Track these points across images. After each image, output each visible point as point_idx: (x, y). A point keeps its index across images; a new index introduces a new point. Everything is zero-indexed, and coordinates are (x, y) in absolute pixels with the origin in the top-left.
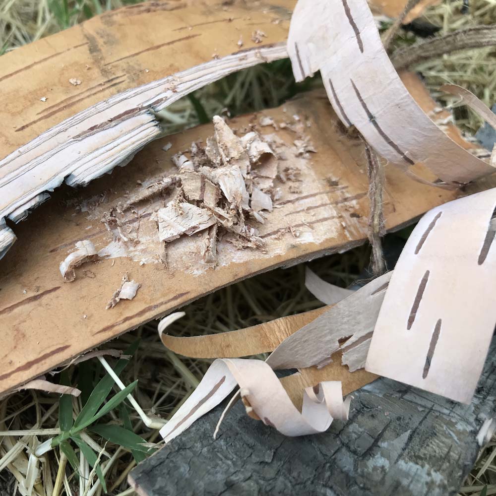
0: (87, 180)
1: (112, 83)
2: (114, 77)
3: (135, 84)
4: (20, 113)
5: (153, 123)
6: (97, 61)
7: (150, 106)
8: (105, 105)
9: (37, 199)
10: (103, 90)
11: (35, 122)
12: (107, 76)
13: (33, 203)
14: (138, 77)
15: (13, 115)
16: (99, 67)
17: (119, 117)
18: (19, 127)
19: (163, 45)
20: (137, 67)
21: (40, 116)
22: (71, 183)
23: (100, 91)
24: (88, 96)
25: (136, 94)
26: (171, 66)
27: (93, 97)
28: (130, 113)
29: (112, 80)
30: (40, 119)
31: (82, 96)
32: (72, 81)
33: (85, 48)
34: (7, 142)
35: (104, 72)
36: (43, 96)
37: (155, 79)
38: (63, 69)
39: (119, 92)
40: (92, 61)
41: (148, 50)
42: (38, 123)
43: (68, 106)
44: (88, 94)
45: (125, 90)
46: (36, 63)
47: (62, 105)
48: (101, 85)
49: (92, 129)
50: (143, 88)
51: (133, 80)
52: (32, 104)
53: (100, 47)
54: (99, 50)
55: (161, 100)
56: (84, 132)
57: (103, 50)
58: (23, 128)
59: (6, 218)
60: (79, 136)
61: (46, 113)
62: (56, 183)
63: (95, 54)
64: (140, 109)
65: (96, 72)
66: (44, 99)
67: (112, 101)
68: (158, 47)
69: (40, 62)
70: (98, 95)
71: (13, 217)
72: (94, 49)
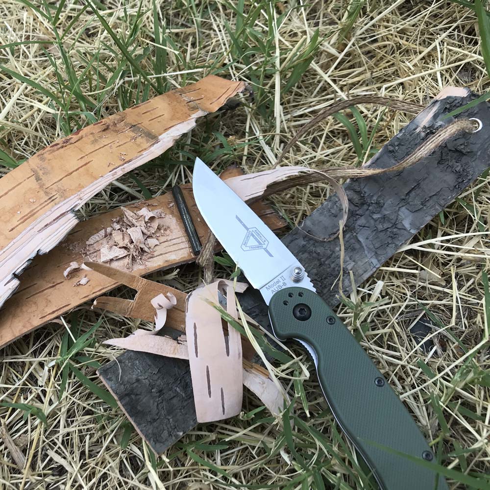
0: (48, 251)
1: (51, 199)
2: (51, 195)
3: (63, 199)
4: (9, 221)
5: (75, 218)
6: (41, 186)
7: (72, 209)
8: (49, 212)
9: (26, 263)
10: (48, 204)
11: (17, 226)
12: (48, 196)
13: (25, 266)
14: (64, 194)
15: (6, 222)
16: (43, 190)
17: (58, 218)
18: (10, 229)
19: (73, 172)
20: (62, 188)
21: (19, 222)
22: (41, 253)
23: (46, 205)
24: (41, 209)
25: (64, 204)
26: (80, 184)
27: (43, 209)
28: (63, 215)
29: (51, 198)
30: (20, 224)
31: (38, 209)
32: (31, 200)
33: (33, 178)
34: (6, 238)
35: (46, 193)
36: (18, 211)
37: (72, 195)
38: (25, 193)
39: (56, 204)
40: (39, 186)
41: (66, 176)
42: (19, 226)
43: (32, 214)
44: (41, 207)
45: (59, 203)
46: (10, 190)
47: (29, 215)
48: (46, 201)
49: (46, 226)
50: (67, 200)
51: (62, 197)
52: (14, 216)
53: (41, 177)
54: (41, 179)
55: (77, 205)
56: (42, 228)
57: (43, 179)
58: (12, 230)
59: (14, 274)
60: (40, 230)
61: (22, 220)
62: (33, 255)
63: (39, 182)
64: (67, 212)
65: (42, 193)
66: (19, 212)
67: (53, 210)
68: (71, 173)
69: (11, 190)
70: (45, 207)
71: (17, 273)
72: (38, 179)
